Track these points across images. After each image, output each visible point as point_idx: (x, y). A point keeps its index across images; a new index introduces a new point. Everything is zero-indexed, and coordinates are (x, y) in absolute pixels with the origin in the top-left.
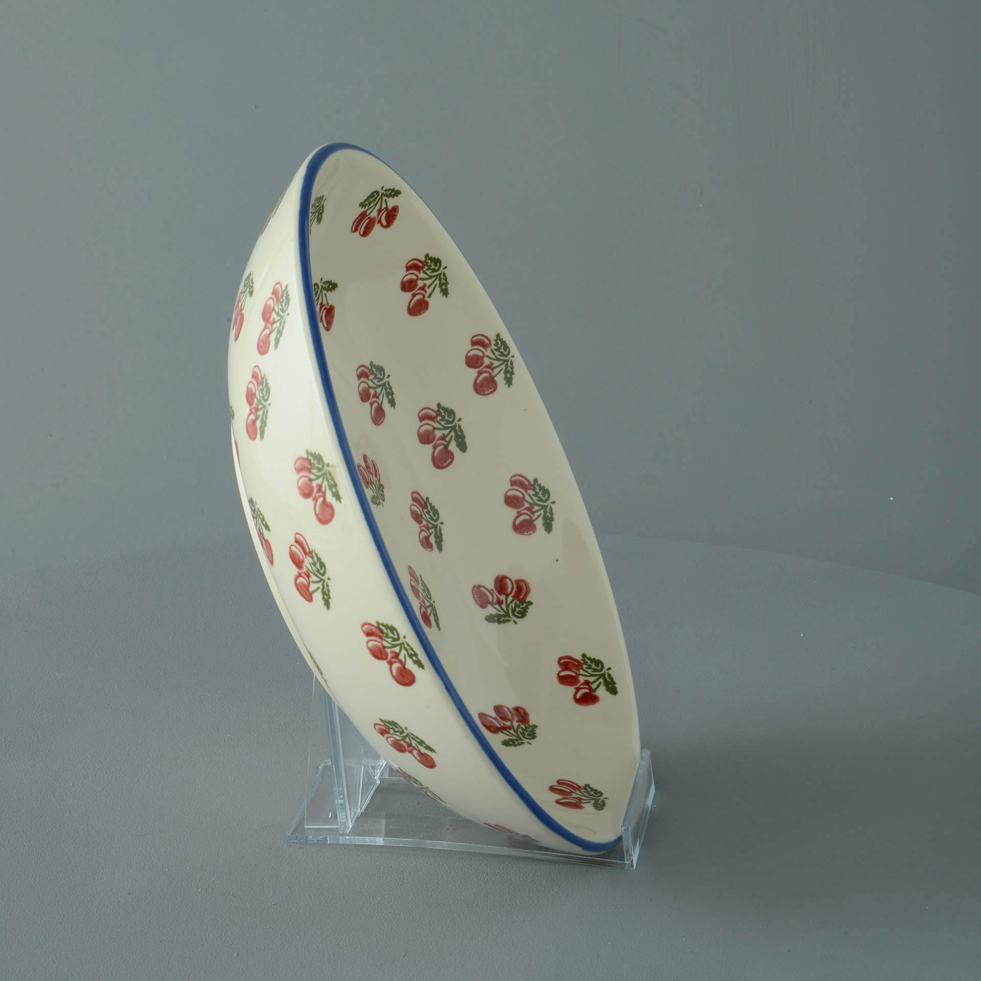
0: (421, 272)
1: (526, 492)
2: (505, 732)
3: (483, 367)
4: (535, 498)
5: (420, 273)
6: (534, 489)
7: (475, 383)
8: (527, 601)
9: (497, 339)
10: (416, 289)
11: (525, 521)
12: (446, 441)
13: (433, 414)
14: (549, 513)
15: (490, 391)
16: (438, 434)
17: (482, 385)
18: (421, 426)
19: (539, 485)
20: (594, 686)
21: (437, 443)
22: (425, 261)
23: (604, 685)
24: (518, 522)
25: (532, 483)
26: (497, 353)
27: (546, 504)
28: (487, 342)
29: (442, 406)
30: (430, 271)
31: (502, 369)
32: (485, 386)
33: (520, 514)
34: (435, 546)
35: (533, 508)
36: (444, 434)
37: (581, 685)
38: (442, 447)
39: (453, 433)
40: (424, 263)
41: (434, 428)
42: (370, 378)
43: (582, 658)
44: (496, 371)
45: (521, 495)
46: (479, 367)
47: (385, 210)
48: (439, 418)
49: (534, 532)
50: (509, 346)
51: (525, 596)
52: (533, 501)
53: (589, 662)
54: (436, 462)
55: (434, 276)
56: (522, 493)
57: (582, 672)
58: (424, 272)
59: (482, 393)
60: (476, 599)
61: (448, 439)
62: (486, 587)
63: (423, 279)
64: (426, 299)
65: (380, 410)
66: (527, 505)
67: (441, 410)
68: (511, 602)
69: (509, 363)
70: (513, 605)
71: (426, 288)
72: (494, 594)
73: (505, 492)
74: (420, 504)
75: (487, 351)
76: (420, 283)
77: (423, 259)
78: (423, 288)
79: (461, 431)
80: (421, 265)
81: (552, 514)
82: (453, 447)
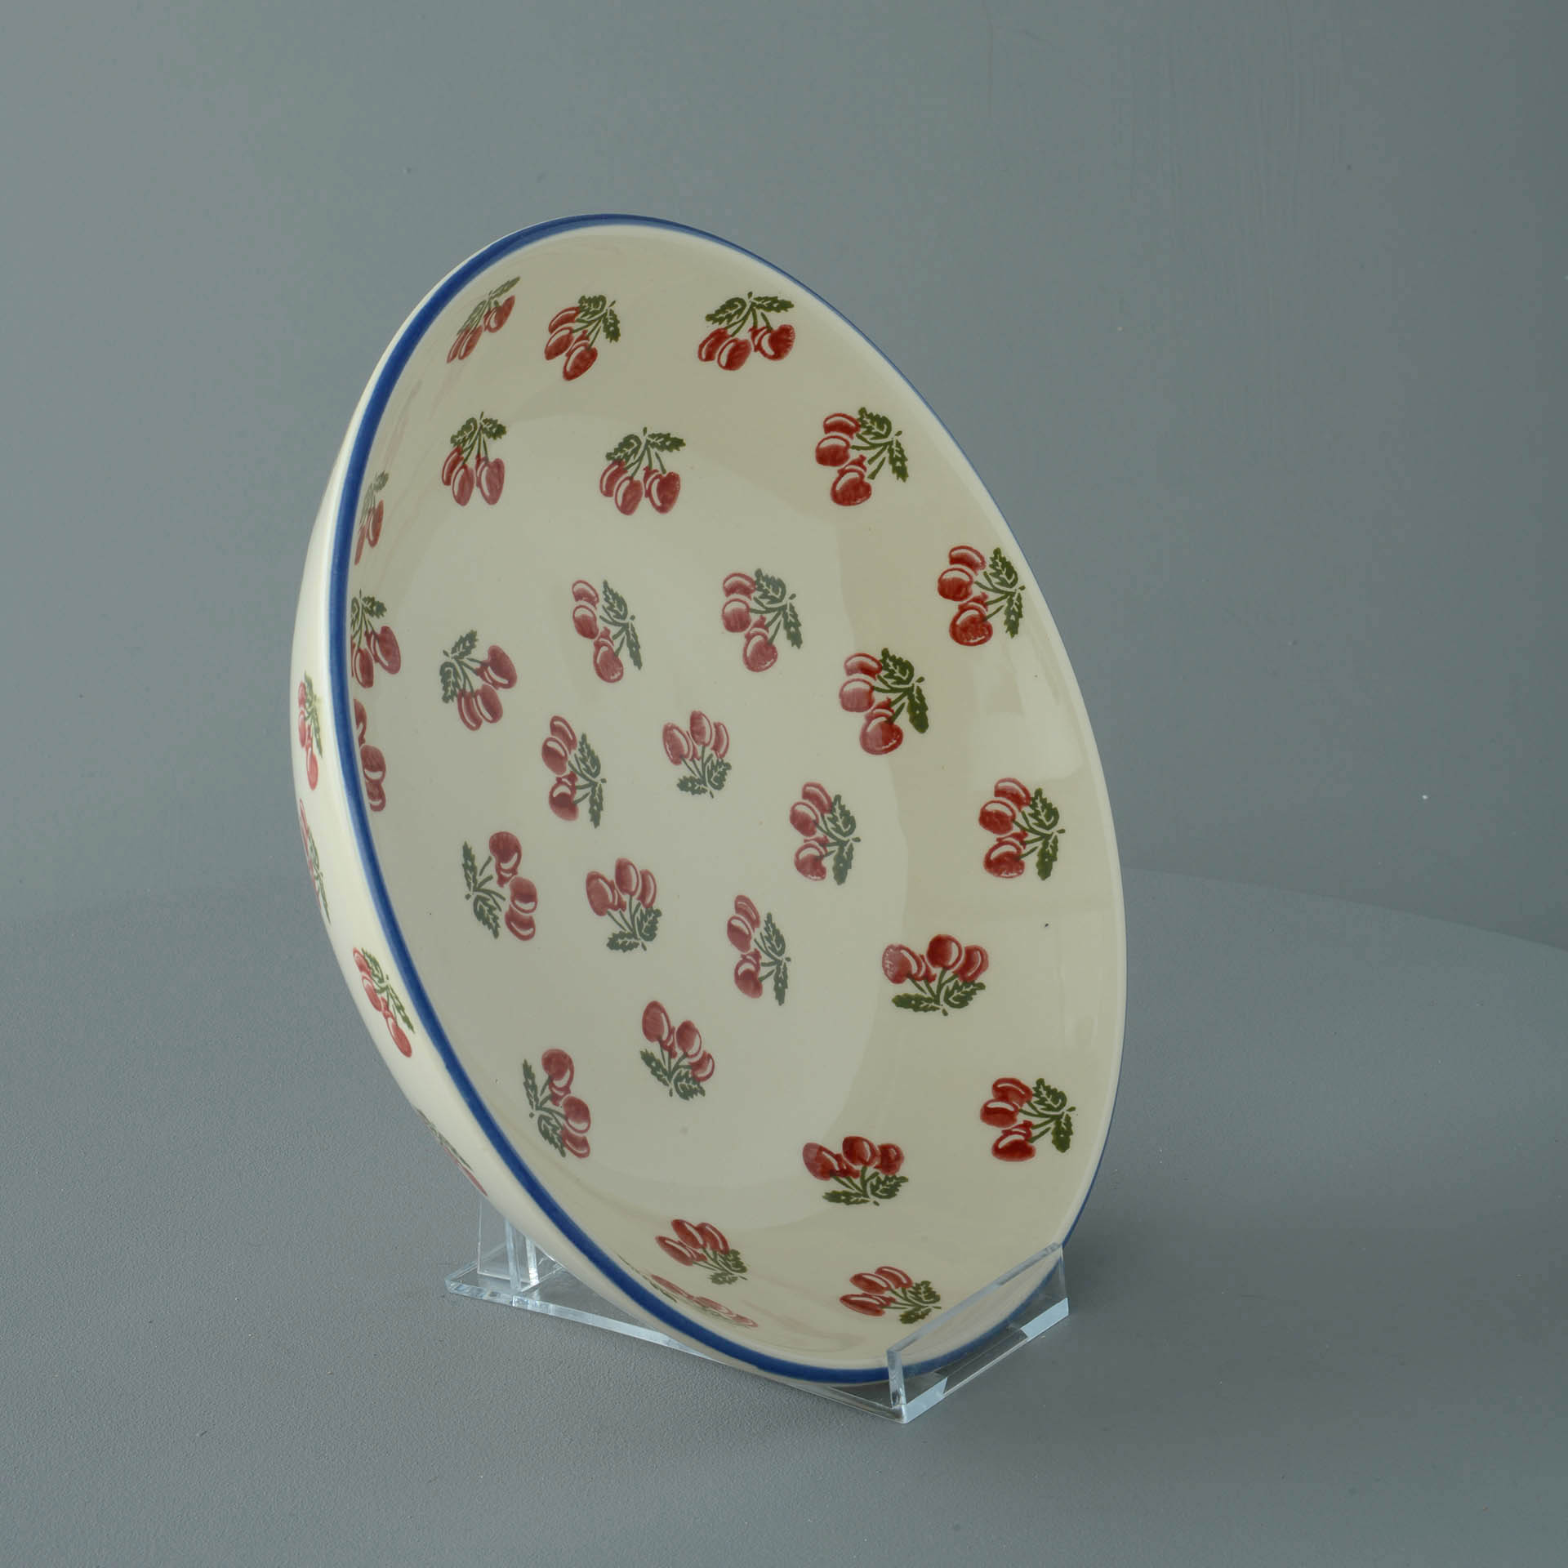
0: (854, 435)
1: (1020, 809)
2: (844, 1180)
3: (969, 599)
4: (1032, 821)
5: (852, 438)
6: (1034, 806)
7: (953, 624)
8: (977, 982)
9: (996, 557)
10: (847, 463)
11: (1008, 854)
12: (892, 711)
13: (874, 665)
14: (1051, 846)
15: (979, 639)
16: (879, 698)
17: (965, 629)
18: (849, 682)
19: (1044, 801)
20: (1035, 1132)
21: (874, 712)
22: (861, 419)
23: (1052, 1133)
24: (994, 855)
25: (1033, 795)
26: (995, 580)
27: (1049, 832)
28: (977, 559)
29: (891, 654)
30: (872, 436)
31: (1002, 607)
32: (970, 631)
33: (1001, 843)
34: (830, 874)
35: (1026, 835)
36: (889, 700)
37: (1016, 1127)
38: (883, 719)
39: (906, 700)
40: (859, 424)
41: (873, 688)
42: (752, 597)
43: (1035, 1086)
44: (992, 608)
45: (1009, 813)
46: (961, 599)
47: (765, 330)
48: (883, 673)
49: (1020, 874)
50: (1016, 570)
51: (976, 974)
52: (1028, 825)
53: (1044, 1094)
54: (869, 741)
55: (880, 445)
56: (1012, 810)
57: (1026, 1107)
58: (860, 437)
59: (965, 641)
60: (888, 966)
61: (895, 708)
62: (912, 949)
63: (858, 448)
64: (866, 480)
65: (767, 648)
66: (1016, 830)
67: (888, 661)
68: (949, 981)
69: (1015, 598)
70: (951, 985)
71: (865, 463)
72: (923, 964)
73: (982, 805)
74: (819, 804)
75: (977, 574)
76: (854, 455)
77: (856, 416)
78: (859, 462)
79: (921, 698)
80: (852, 424)
81: (1055, 849)
82: (903, 722)
